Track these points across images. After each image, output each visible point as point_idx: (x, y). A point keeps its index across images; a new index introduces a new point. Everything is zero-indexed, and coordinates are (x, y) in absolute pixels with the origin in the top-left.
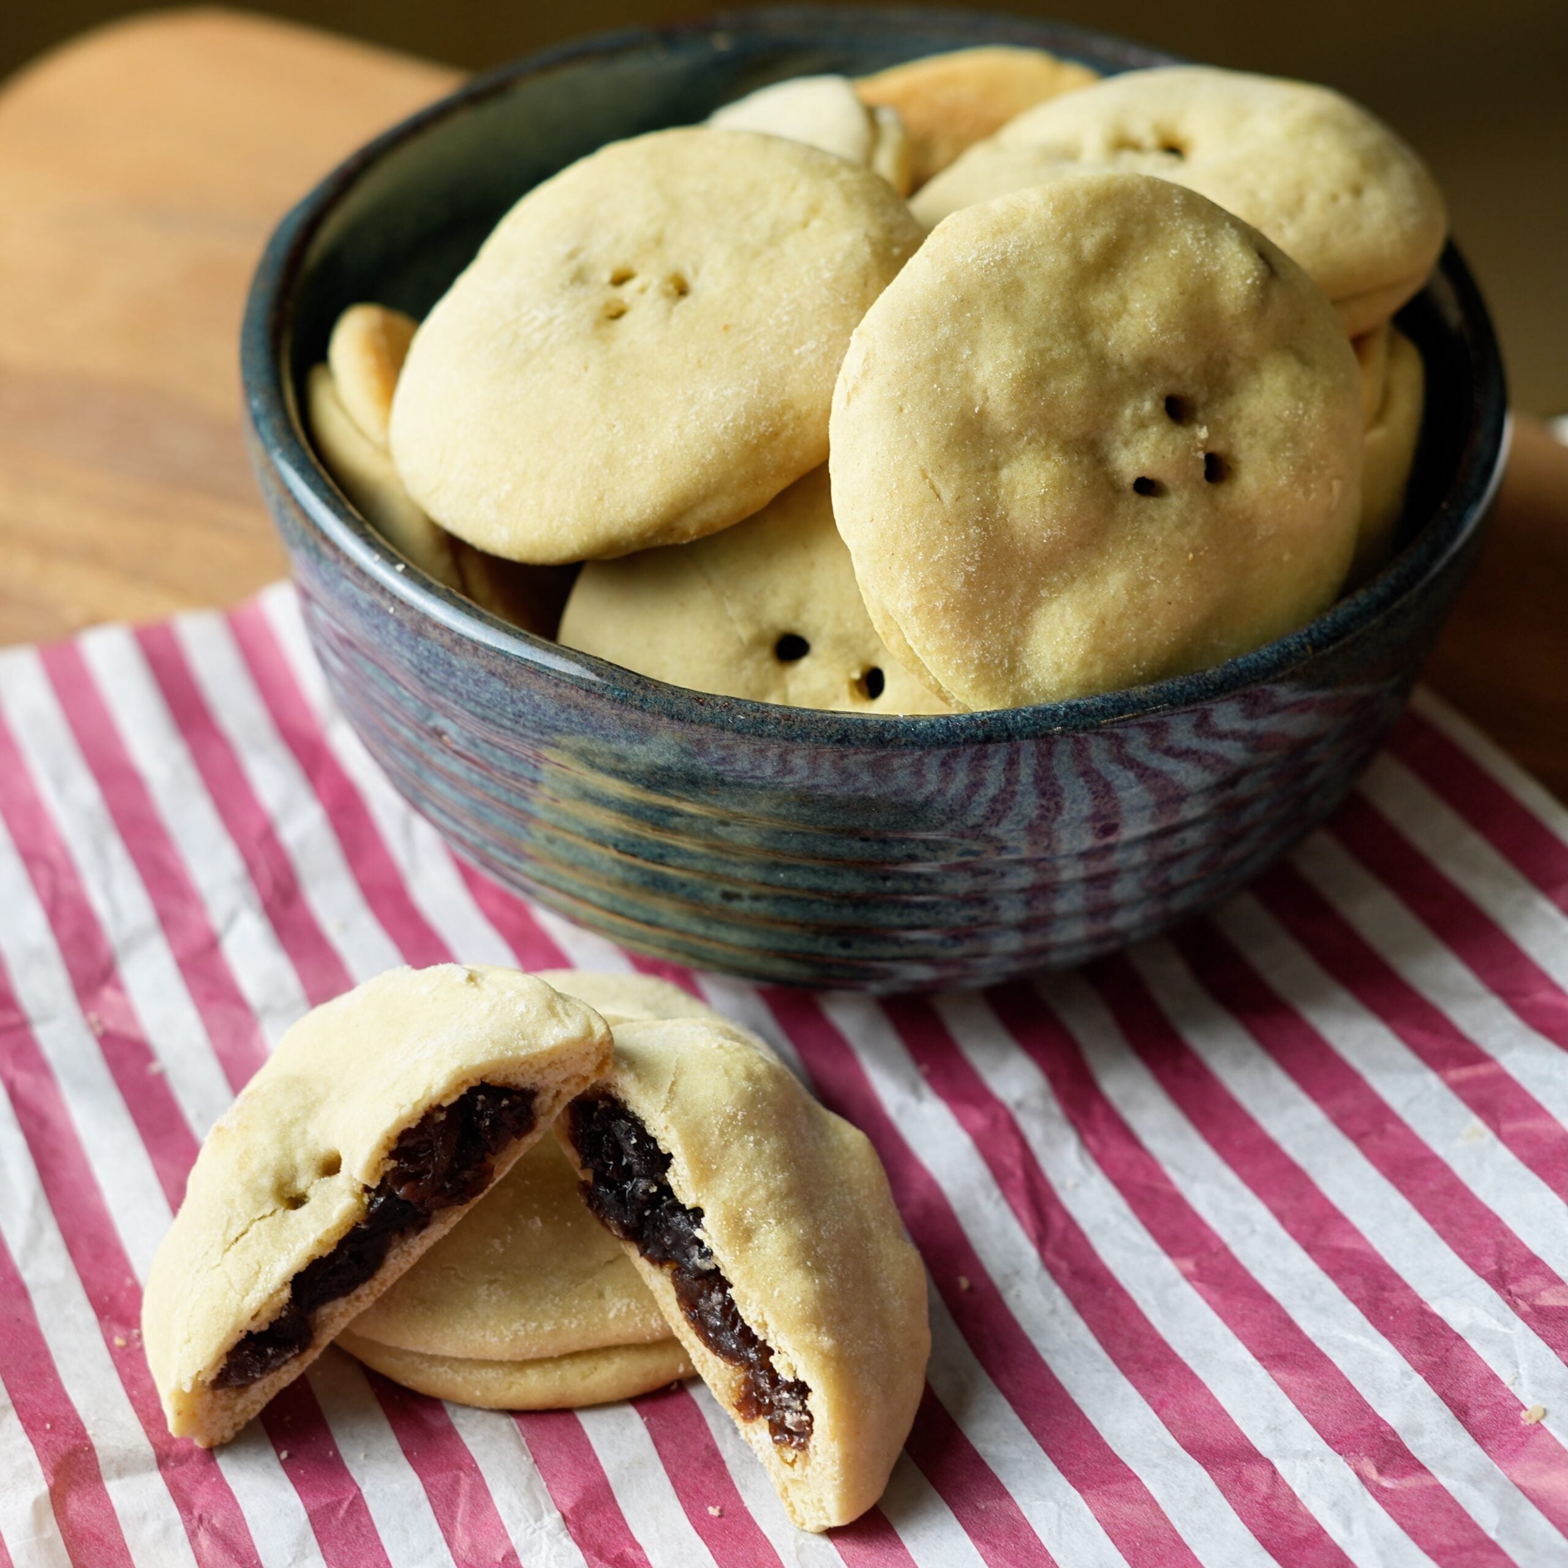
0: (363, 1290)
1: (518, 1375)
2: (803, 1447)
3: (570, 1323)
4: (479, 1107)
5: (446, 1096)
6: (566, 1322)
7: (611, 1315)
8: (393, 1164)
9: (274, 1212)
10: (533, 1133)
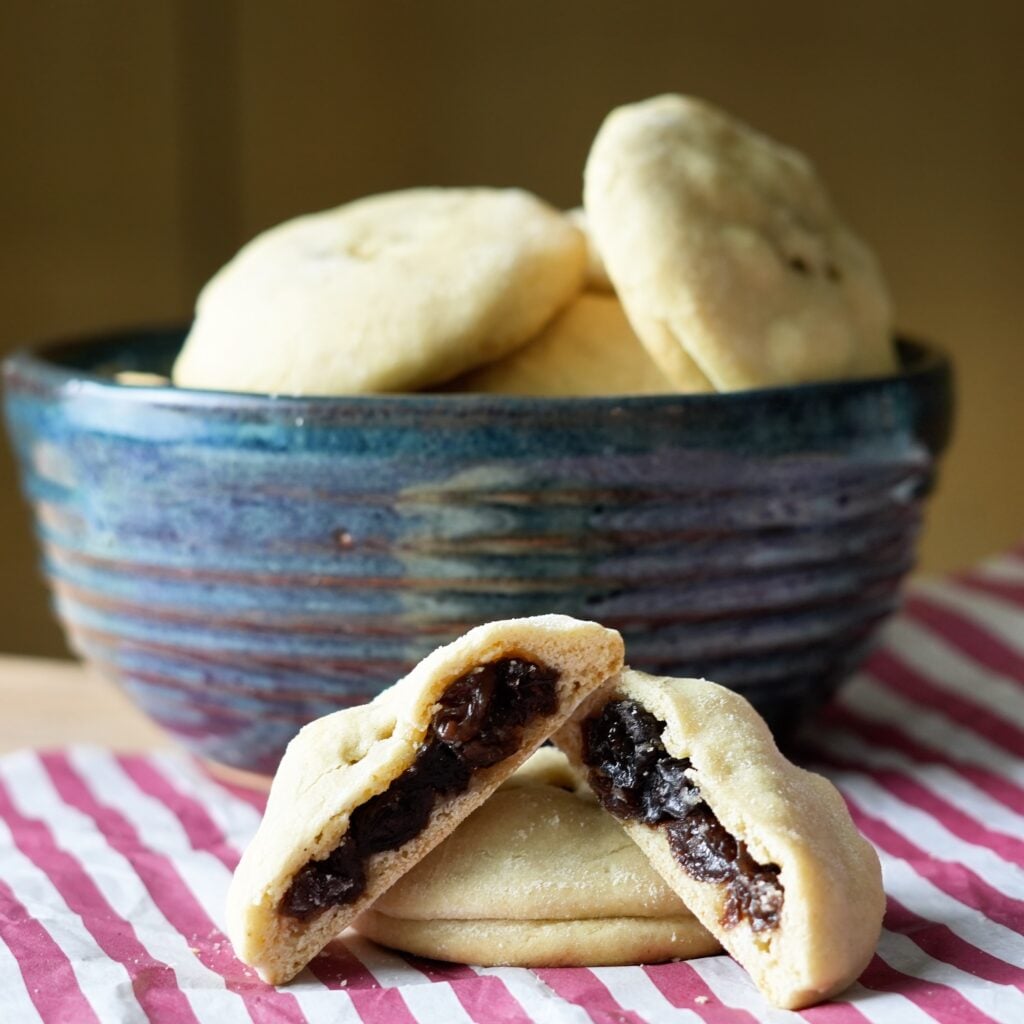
0: (410, 847)
1: (535, 930)
2: (776, 926)
3: (580, 885)
4: (511, 670)
5: (483, 652)
6: (577, 884)
7: (615, 883)
8: (439, 707)
9: (339, 767)
10: (557, 717)
